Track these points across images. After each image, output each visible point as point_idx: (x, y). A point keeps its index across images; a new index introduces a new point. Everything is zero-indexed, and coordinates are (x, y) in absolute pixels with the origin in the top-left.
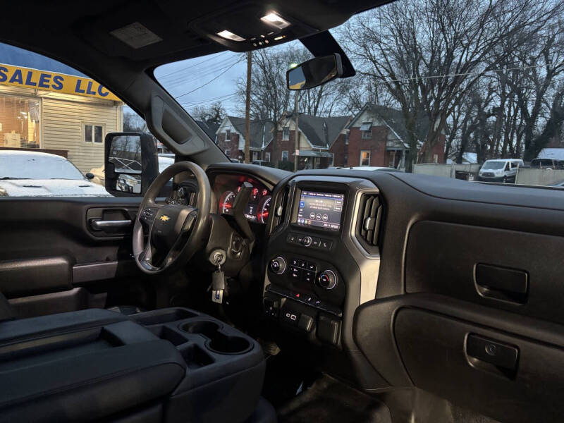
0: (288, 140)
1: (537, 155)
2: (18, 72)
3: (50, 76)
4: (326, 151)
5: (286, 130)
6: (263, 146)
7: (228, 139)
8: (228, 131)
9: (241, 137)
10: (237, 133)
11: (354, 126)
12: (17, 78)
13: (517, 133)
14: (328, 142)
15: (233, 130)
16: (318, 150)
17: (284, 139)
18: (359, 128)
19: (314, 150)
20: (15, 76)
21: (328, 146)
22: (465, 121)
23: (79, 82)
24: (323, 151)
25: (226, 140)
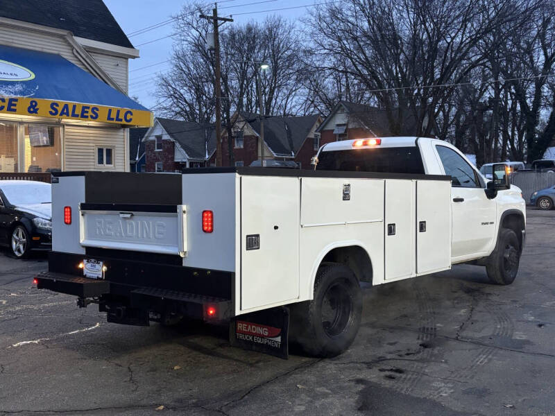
0: (242, 147)
1: (541, 156)
2: (66, 106)
3: (88, 108)
4: (292, 159)
5: (240, 135)
6: (207, 156)
7: (158, 148)
8: (159, 138)
9: (177, 144)
10: (172, 140)
11: (326, 129)
12: (65, 111)
13: (518, 130)
14: (292, 149)
15: (166, 137)
16: (282, 159)
17: (236, 147)
18: (333, 130)
19: (276, 159)
20: (63, 110)
21: (293, 154)
22: (457, 116)
23: (110, 111)
24: (287, 159)
25: (156, 150)
